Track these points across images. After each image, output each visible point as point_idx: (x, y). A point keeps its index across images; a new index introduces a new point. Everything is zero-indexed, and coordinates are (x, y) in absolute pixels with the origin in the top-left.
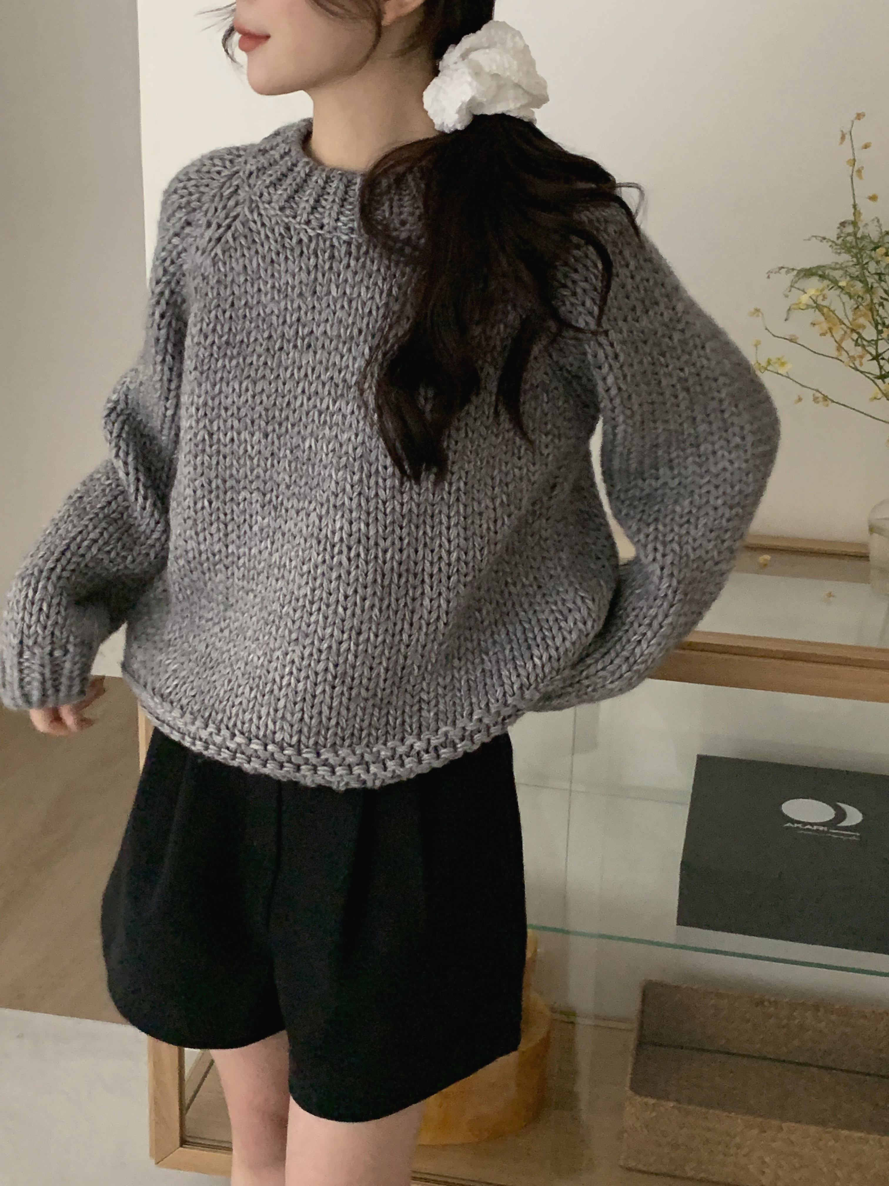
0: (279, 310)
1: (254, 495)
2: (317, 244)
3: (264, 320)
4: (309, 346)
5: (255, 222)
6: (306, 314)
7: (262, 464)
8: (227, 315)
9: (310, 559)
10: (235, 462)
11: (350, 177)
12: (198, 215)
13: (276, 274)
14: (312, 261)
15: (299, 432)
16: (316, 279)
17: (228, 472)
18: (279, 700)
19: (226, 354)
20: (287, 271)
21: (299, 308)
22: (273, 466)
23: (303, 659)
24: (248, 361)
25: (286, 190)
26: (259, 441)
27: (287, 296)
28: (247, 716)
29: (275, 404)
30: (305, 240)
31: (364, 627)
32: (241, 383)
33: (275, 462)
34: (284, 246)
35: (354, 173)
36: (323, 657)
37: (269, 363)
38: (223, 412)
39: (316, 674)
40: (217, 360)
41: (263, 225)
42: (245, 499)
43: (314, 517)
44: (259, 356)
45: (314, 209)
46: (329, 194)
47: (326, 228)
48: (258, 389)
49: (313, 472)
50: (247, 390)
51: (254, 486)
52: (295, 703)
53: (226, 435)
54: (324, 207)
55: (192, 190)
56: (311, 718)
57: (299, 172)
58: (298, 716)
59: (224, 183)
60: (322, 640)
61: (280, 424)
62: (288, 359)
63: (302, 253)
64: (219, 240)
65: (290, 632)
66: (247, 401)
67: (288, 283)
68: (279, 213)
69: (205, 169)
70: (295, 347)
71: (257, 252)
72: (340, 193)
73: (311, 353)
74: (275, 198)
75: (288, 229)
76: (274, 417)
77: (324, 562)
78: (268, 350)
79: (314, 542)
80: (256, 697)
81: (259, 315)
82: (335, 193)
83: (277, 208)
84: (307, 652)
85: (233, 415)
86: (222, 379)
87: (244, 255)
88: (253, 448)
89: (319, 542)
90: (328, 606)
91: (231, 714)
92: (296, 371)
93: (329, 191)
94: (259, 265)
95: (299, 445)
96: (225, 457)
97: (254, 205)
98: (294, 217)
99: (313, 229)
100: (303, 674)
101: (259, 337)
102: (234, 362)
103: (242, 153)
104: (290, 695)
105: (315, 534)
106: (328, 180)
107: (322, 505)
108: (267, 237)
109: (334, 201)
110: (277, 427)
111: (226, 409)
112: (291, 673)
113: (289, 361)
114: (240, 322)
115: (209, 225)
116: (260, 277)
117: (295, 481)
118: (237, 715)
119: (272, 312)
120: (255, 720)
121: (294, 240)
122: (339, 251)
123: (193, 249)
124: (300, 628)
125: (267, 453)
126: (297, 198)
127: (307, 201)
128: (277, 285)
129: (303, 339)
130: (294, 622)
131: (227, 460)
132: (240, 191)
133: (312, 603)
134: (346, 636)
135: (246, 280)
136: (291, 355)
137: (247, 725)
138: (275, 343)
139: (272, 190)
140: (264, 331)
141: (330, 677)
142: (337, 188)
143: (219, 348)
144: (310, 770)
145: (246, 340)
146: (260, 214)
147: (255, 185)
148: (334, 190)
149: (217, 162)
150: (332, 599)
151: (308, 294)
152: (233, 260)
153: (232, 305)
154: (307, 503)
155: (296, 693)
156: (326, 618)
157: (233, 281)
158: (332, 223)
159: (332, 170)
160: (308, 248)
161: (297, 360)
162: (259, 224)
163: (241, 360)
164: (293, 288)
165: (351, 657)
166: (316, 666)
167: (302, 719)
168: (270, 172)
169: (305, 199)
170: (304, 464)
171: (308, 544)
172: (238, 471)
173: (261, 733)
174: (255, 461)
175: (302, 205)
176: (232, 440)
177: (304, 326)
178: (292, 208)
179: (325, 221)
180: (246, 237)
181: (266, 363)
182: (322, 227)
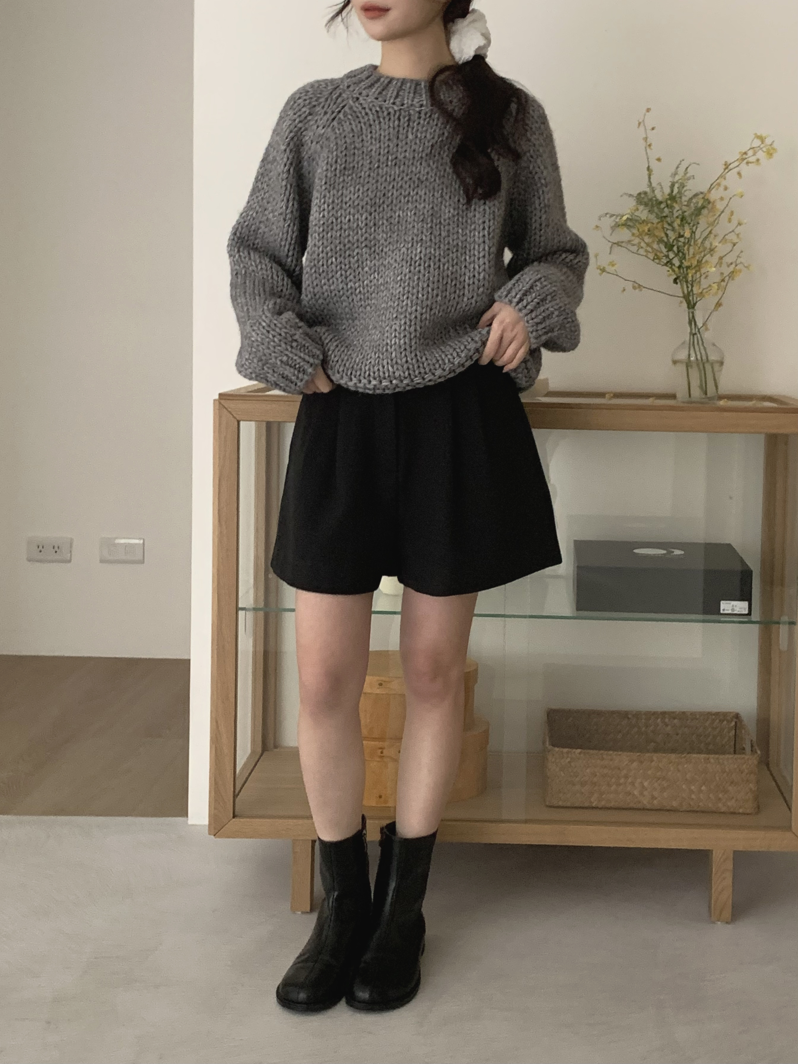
1: (364, 250)
11: (417, 82)
39: (410, 334)
47: (406, 105)
51: (363, 245)
52: (401, 353)
54: (402, 96)
59: (332, 92)
60: (410, 314)
64: (334, 118)
68: (375, 100)
72: (413, 88)
75: (381, 108)
82: (409, 89)
83: (373, 98)
90: (413, 295)
93: (404, 88)
98: (385, 102)
106: (403, 84)
109: (409, 92)
121: (385, 113)
126: (384, 93)
127: (392, 93)
132: (343, 95)
137: (376, 374)
139: (367, 90)
142: (410, 86)
148: (408, 87)
156: (412, 302)
158: (410, 102)
159: (404, 79)
168: (363, 84)
173: (387, 375)
175: (389, 96)
178: (383, 97)
179: (405, 102)
180: (352, 115)
182: (403, 105)
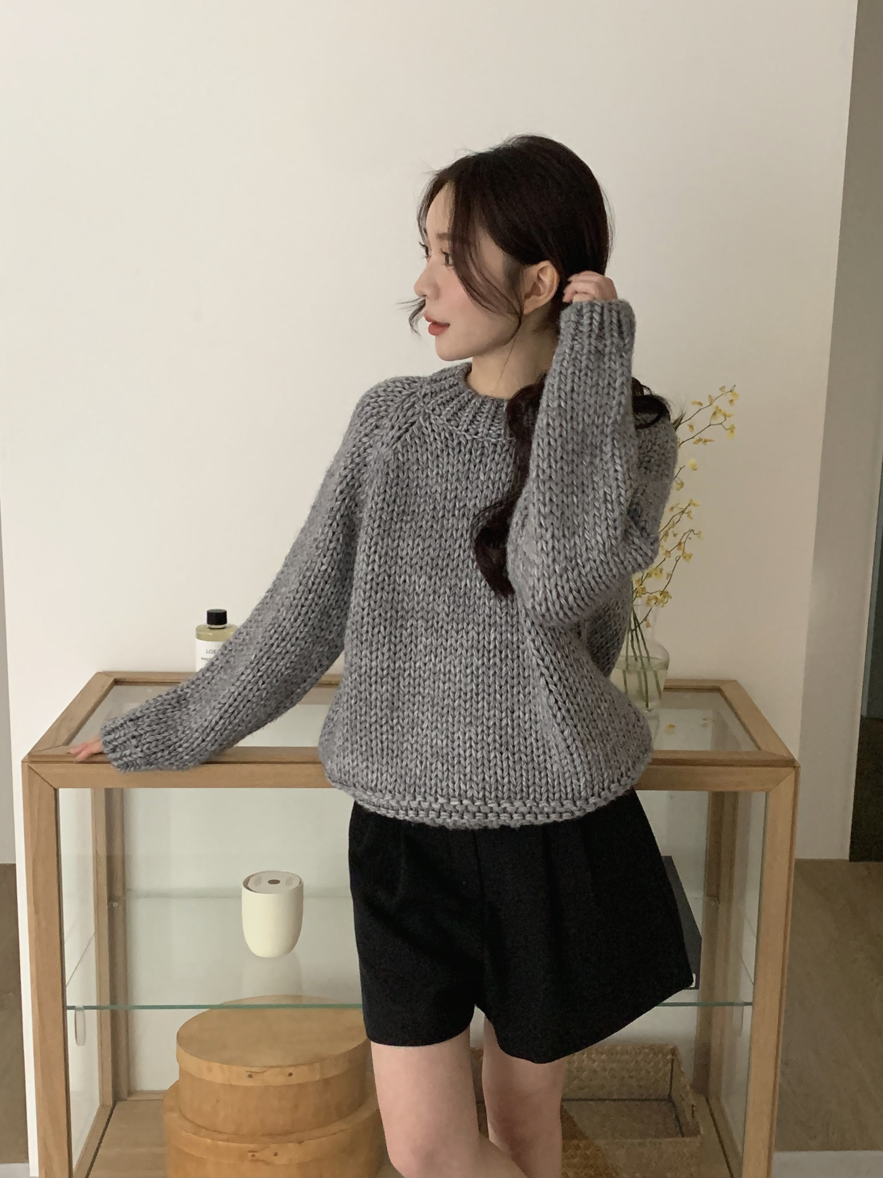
0: (441, 489)
2: (472, 446)
3: (430, 497)
4: (464, 515)
5: (427, 428)
6: (461, 493)
7: (426, 598)
8: (404, 492)
9: (472, 664)
10: (406, 598)
11: (499, 402)
12: (385, 421)
13: (440, 465)
14: (467, 456)
15: (457, 575)
16: (469, 469)
17: (400, 606)
18: (466, 767)
19: (402, 519)
20: (448, 463)
21: (456, 488)
22: (434, 600)
23: (477, 735)
24: (419, 524)
25: (452, 408)
26: (425, 582)
27: (447, 480)
28: (444, 784)
29: (439, 556)
30: (464, 442)
31: (516, 708)
32: (414, 541)
33: (437, 597)
34: (447, 446)
35: (502, 400)
36: (491, 731)
37: (435, 526)
38: (399, 561)
40: (396, 523)
41: (433, 431)
42: (412, 625)
43: (473, 633)
44: (427, 522)
45: (472, 422)
46: (483, 413)
47: (480, 435)
48: (427, 545)
49: (469, 602)
50: (418, 545)
53: (400, 577)
54: (478, 421)
55: (381, 403)
56: (490, 777)
57: (464, 397)
58: (480, 777)
59: (404, 400)
61: (442, 570)
62: (448, 523)
63: (460, 451)
64: (399, 438)
65: (465, 718)
66: (418, 553)
67: (448, 471)
68: (446, 423)
69: (389, 389)
70: (454, 515)
71: (427, 450)
72: (492, 412)
73: (465, 519)
74: (444, 413)
75: (451, 435)
76: (437, 565)
77: (483, 664)
78: (433, 517)
79: (475, 652)
80: (448, 769)
81: (427, 493)
82: (488, 412)
83: (445, 419)
84: (480, 729)
85: (406, 562)
86: (399, 537)
87: (417, 451)
88: (420, 587)
89: (478, 651)
91: (431, 785)
92: (454, 532)
93: (483, 410)
94: (428, 458)
95: (456, 584)
96: (399, 594)
97: (427, 416)
98: (457, 427)
99: (471, 435)
100: (479, 746)
101: (427, 508)
102: (408, 526)
103: (417, 380)
104: (473, 763)
105: (475, 646)
106: (483, 403)
107: (479, 625)
108: (435, 439)
109: (487, 417)
110: (439, 572)
111: (402, 558)
112: (471, 746)
113: (450, 525)
114: (413, 497)
115: (393, 427)
116: (428, 467)
117: (454, 610)
118: (436, 785)
119: (436, 491)
120: (451, 785)
121: (456, 442)
122: (488, 450)
123: (380, 444)
124: (471, 713)
125: (430, 591)
126: (459, 414)
127: (467, 416)
128: (440, 472)
129: (459, 510)
130: (466, 710)
131: (400, 596)
132: (416, 406)
133: (477, 694)
134: (504, 714)
135: (418, 469)
136: (450, 521)
138: (439, 512)
139: (442, 407)
140: (430, 504)
141: (498, 746)
142: (490, 409)
143: (398, 515)
144: (494, 817)
145: (417, 510)
146: (431, 424)
147: (429, 403)
148: (487, 410)
149: (399, 384)
150: (491, 690)
151: (463, 480)
152: (410, 453)
153: (408, 486)
154: (465, 624)
155: (477, 760)
157: (408, 469)
158: (485, 431)
159: (486, 397)
160: (465, 448)
161: (455, 525)
162: (430, 430)
163: (414, 524)
164: (452, 475)
165: (510, 731)
166: (487, 738)
167: (484, 779)
168: (441, 395)
169: (466, 415)
170: (460, 598)
171: (469, 654)
172: (408, 604)
174: (421, 597)
175: (464, 419)
176: (405, 581)
177: (460, 502)
178: (456, 420)
179: (480, 430)
180: (420, 438)
181: (432, 526)
182: (476, 434)
